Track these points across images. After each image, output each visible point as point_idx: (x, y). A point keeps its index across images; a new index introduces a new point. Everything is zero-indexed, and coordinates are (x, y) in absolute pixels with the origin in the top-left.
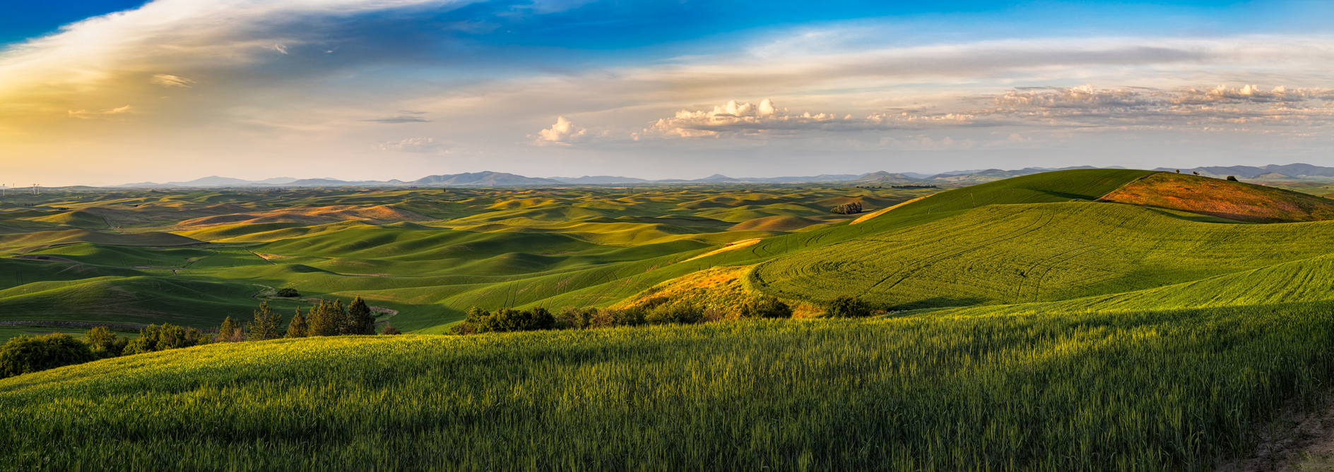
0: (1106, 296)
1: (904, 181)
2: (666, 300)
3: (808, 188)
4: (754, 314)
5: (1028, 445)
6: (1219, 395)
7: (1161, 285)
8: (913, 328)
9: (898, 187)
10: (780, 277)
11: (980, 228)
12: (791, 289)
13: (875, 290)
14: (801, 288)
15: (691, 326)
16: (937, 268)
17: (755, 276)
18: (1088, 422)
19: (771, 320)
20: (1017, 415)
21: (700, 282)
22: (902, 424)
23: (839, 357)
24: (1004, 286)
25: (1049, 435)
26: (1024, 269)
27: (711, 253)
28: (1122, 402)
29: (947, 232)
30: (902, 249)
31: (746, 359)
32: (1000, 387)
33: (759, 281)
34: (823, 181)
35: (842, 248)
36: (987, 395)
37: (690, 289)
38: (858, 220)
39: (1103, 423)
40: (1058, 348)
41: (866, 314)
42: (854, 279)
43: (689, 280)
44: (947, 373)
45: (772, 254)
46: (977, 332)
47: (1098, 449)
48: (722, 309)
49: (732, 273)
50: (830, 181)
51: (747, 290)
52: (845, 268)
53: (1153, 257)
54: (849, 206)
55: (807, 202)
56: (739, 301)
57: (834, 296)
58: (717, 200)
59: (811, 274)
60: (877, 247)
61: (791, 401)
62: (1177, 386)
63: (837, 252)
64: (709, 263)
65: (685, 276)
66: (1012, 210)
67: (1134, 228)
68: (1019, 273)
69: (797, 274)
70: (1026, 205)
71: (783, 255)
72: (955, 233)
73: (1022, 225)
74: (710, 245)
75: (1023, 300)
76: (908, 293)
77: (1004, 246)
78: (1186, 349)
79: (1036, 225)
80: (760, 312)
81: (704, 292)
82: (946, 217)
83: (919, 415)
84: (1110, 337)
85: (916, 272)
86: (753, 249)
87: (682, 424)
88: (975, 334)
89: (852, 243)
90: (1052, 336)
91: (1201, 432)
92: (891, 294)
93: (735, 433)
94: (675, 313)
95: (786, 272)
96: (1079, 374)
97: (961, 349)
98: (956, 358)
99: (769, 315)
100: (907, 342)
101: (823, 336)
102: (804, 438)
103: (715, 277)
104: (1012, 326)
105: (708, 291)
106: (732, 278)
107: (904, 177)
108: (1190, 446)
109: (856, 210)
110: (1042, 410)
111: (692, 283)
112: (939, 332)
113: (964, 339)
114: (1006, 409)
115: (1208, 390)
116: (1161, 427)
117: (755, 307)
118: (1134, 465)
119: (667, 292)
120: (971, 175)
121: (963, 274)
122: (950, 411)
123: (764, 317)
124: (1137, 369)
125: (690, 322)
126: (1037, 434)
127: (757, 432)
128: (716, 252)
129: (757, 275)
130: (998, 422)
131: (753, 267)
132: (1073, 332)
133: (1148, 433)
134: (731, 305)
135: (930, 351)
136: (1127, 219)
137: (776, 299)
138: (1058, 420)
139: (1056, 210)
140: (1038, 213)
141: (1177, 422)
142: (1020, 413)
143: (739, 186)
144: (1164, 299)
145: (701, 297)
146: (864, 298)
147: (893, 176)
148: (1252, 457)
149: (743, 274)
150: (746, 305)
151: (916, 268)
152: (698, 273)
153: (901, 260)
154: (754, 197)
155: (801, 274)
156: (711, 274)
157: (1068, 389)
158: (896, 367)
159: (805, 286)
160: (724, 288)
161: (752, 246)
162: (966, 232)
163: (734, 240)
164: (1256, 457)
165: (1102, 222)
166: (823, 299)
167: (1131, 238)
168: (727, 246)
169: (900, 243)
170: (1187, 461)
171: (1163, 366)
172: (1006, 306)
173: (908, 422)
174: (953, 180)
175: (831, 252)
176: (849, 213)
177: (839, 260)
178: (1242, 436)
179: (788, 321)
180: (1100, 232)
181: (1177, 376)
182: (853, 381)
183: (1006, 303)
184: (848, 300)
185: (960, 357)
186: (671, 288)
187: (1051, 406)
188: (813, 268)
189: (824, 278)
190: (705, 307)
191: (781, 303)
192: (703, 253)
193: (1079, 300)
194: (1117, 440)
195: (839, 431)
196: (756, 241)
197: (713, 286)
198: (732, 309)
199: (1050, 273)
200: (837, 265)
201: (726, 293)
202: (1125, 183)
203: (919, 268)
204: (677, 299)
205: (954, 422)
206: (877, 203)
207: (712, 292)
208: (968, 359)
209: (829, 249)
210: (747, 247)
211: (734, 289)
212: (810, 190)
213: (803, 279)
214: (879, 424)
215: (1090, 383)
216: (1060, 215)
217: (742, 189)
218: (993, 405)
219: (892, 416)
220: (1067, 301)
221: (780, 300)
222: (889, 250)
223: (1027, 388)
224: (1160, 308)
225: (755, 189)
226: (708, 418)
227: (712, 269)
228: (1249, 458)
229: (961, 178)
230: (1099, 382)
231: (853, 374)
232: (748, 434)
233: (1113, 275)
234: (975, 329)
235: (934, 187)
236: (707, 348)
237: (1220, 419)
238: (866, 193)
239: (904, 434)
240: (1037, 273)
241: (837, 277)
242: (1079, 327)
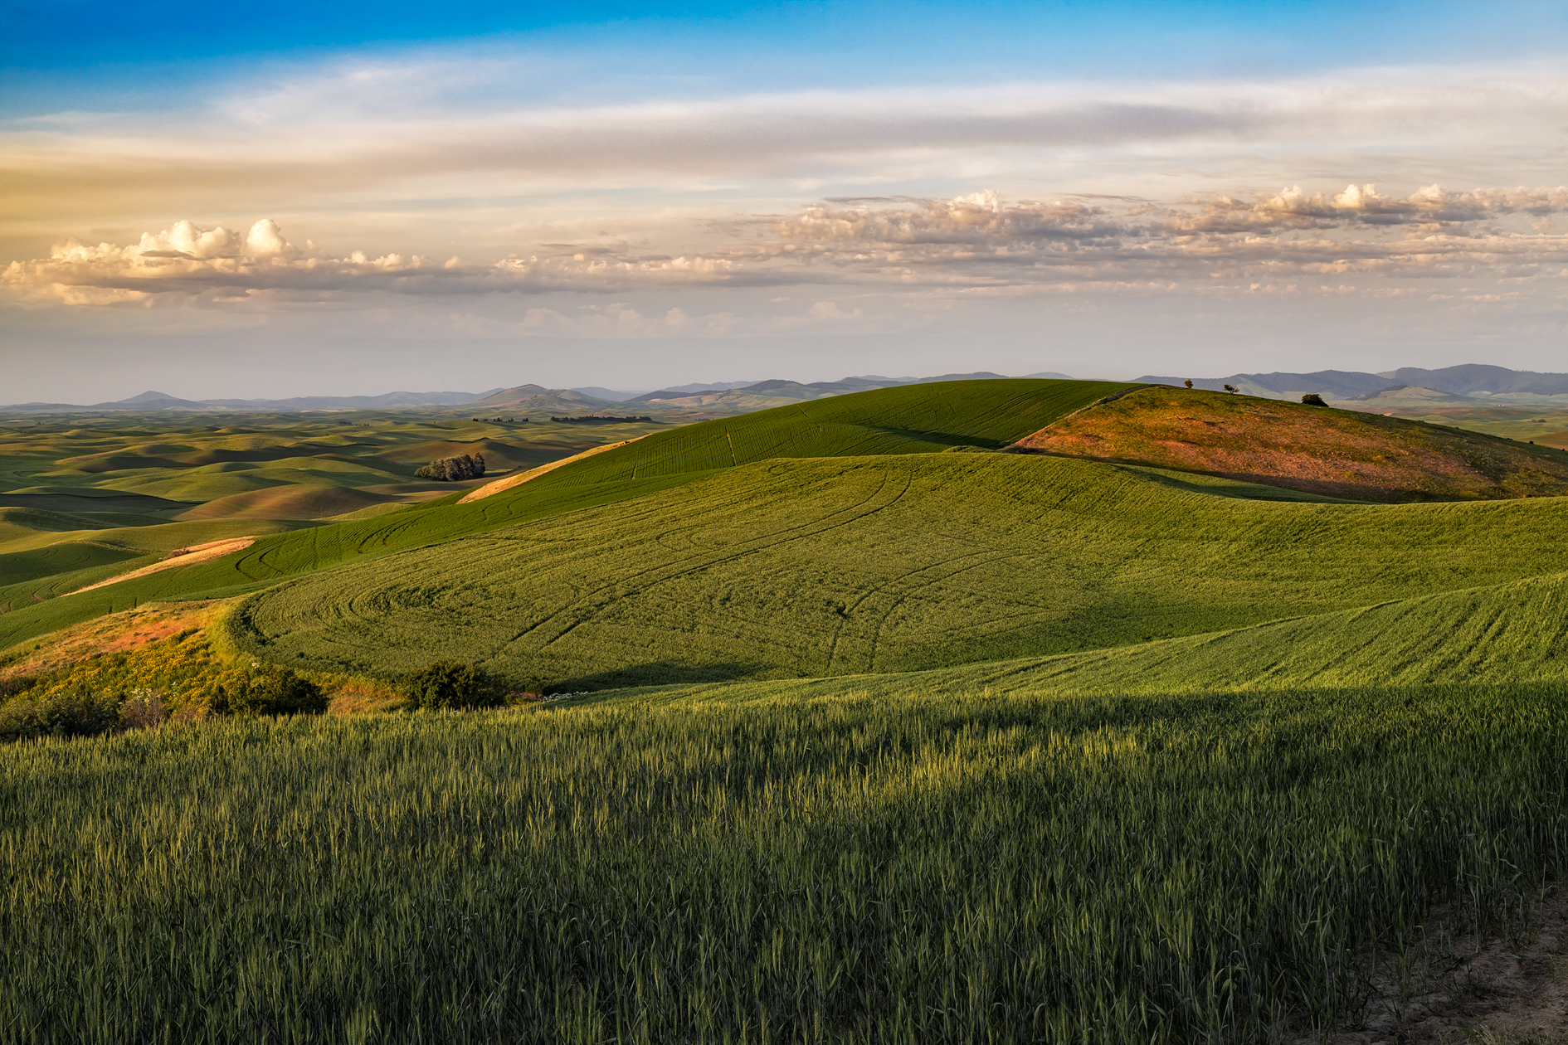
0: (1024, 661)
1: (579, 407)
2: (30, 684)
3: (363, 422)
4: (240, 708)
5: (853, 982)
6: (1280, 885)
7: (1149, 639)
8: (601, 731)
9: (566, 420)
10: (300, 624)
11: (749, 511)
12: (325, 648)
13: (515, 647)
14: (347, 647)
15: (90, 741)
16: (652, 597)
17: (243, 623)
18: (984, 935)
19: (281, 719)
20: (828, 918)
21: (113, 638)
22: (576, 941)
23: (436, 797)
24: (800, 638)
25: (900, 962)
26: (847, 600)
27: (137, 574)
28: (1059, 894)
29: (675, 519)
30: (575, 558)
31: (223, 809)
32: (791, 857)
33: (251, 634)
34: (396, 407)
35: (440, 555)
36: (764, 874)
37: (87, 657)
38: (478, 494)
39: (1018, 940)
40: (918, 773)
41: (497, 702)
42: (468, 623)
43: (86, 636)
44: (676, 828)
45: (280, 572)
46: (740, 738)
47: (1007, 996)
48: (164, 699)
49: (189, 615)
50: (412, 406)
51: (224, 652)
52: (447, 599)
53: (1130, 578)
54: (457, 462)
55: (362, 455)
56: (203, 679)
57: (423, 662)
58: (151, 450)
59: (371, 614)
60: (520, 552)
61: (327, 898)
62: (1183, 862)
63: (430, 566)
64: (131, 596)
65: (75, 627)
66: (818, 471)
67: (1089, 511)
68: (832, 609)
69: (340, 615)
70: (850, 460)
71: (307, 573)
72: (693, 522)
73: (840, 504)
74: (135, 555)
75: (843, 667)
76: (589, 653)
77: (800, 549)
78: (1203, 783)
79: (872, 504)
80: (254, 704)
81: (122, 662)
82: (671, 486)
83: (615, 920)
84: (1034, 752)
85: (607, 609)
86: (237, 561)
87: (73, 967)
88: (736, 743)
89: (463, 544)
90: (906, 746)
91: (1238, 967)
92: (552, 656)
93: (200, 976)
94: (52, 714)
95: (314, 612)
96: (965, 831)
97: (707, 775)
98: (696, 796)
99: (274, 708)
100: (589, 761)
101: (400, 752)
102: (358, 978)
103: (146, 628)
104: (819, 725)
105: (131, 661)
106: (188, 628)
107: (579, 397)
108: (1211, 995)
109: (472, 471)
110: (885, 907)
111: (91, 642)
112: (659, 738)
113: (714, 755)
114: (804, 905)
115: (1254, 874)
116: (1147, 951)
117: (243, 691)
118: (1085, 1032)
119: (31, 666)
120: (729, 392)
121: (711, 611)
122: (683, 910)
123: (263, 713)
124: (1094, 822)
125: (90, 731)
126: (873, 959)
127: (250, 971)
128: (150, 569)
129: (247, 621)
130: (786, 933)
131: (238, 601)
132: (953, 739)
133: (1118, 963)
134: (185, 689)
135: (638, 781)
136: (1074, 492)
137: (291, 673)
138: (919, 929)
139: (916, 470)
140: (875, 477)
141: (1181, 942)
142: (835, 915)
143: (204, 418)
144: (1155, 669)
145: (115, 673)
146: (491, 666)
147: (555, 396)
148: (1354, 1029)
149: (214, 617)
150: (221, 689)
151: (606, 598)
152: (106, 620)
153: (574, 582)
154: (238, 443)
155: (347, 616)
156: (137, 620)
157: (943, 863)
158: (563, 816)
159: (358, 642)
160: (167, 651)
161: (234, 554)
162: (716, 520)
163: (192, 542)
164: (1363, 1029)
165: (1017, 497)
166: (399, 670)
167: (1081, 533)
168: (177, 555)
169: (572, 543)
170: (1204, 1027)
171: (1152, 817)
172: (806, 680)
173: (590, 936)
174: (688, 404)
175: (416, 565)
176: (456, 477)
177: (436, 582)
178: (1330, 980)
179: (319, 721)
180: (1013, 520)
181: (1183, 840)
182: (469, 848)
183: (804, 675)
184: (456, 671)
185: (705, 792)
186: (42, 655)
187: (904, 899)
188: (375, 601)
189: (402, 623)
190: (123, 698)
191: (302, 682)
192: (119, 573)
193: (965, 668)
194: (1048, 977)
195: (437, 960)
196: (243, 542)
197: (141, 646)
198: (189, 699)
199: (900, 610)
200: (430, 594)
201: (175, 662)
202: (1069, 409)
203: (612, 600)
204: (55, 682)
205: (692, 934)
206: (519, 456)
207: (140, 660)
208: (720, 797)
209: (411, 559)
210: (224, 558)
211: (192, 652)
212: (366, 427)
213: (353, 627)
214: (526, 942)
215: (989, 850)
216: (924, 481)
217: (210, 425)
218: (776, 898)
219: (556, 923)
220: (940, 672)
221: (300, 674)
222: (546, 559)
223: (851, 861)
224: (1147, 690)
225: (242, 424)
226: (134, 947)
227: (139, 609)
228: (1347, 1030)
229: (706, 400)
230: (1008, 849)
231: (468, 833)
232: (229, 978)
233: (1040, 615)
234: (736, 731)
235: (646, 419)
236: (130, 789)
237: (1280, 942)
238: (495, 434)
239: (582, 962)
240: (874, 610)
241: (431, 620)
242: (966, 728)
